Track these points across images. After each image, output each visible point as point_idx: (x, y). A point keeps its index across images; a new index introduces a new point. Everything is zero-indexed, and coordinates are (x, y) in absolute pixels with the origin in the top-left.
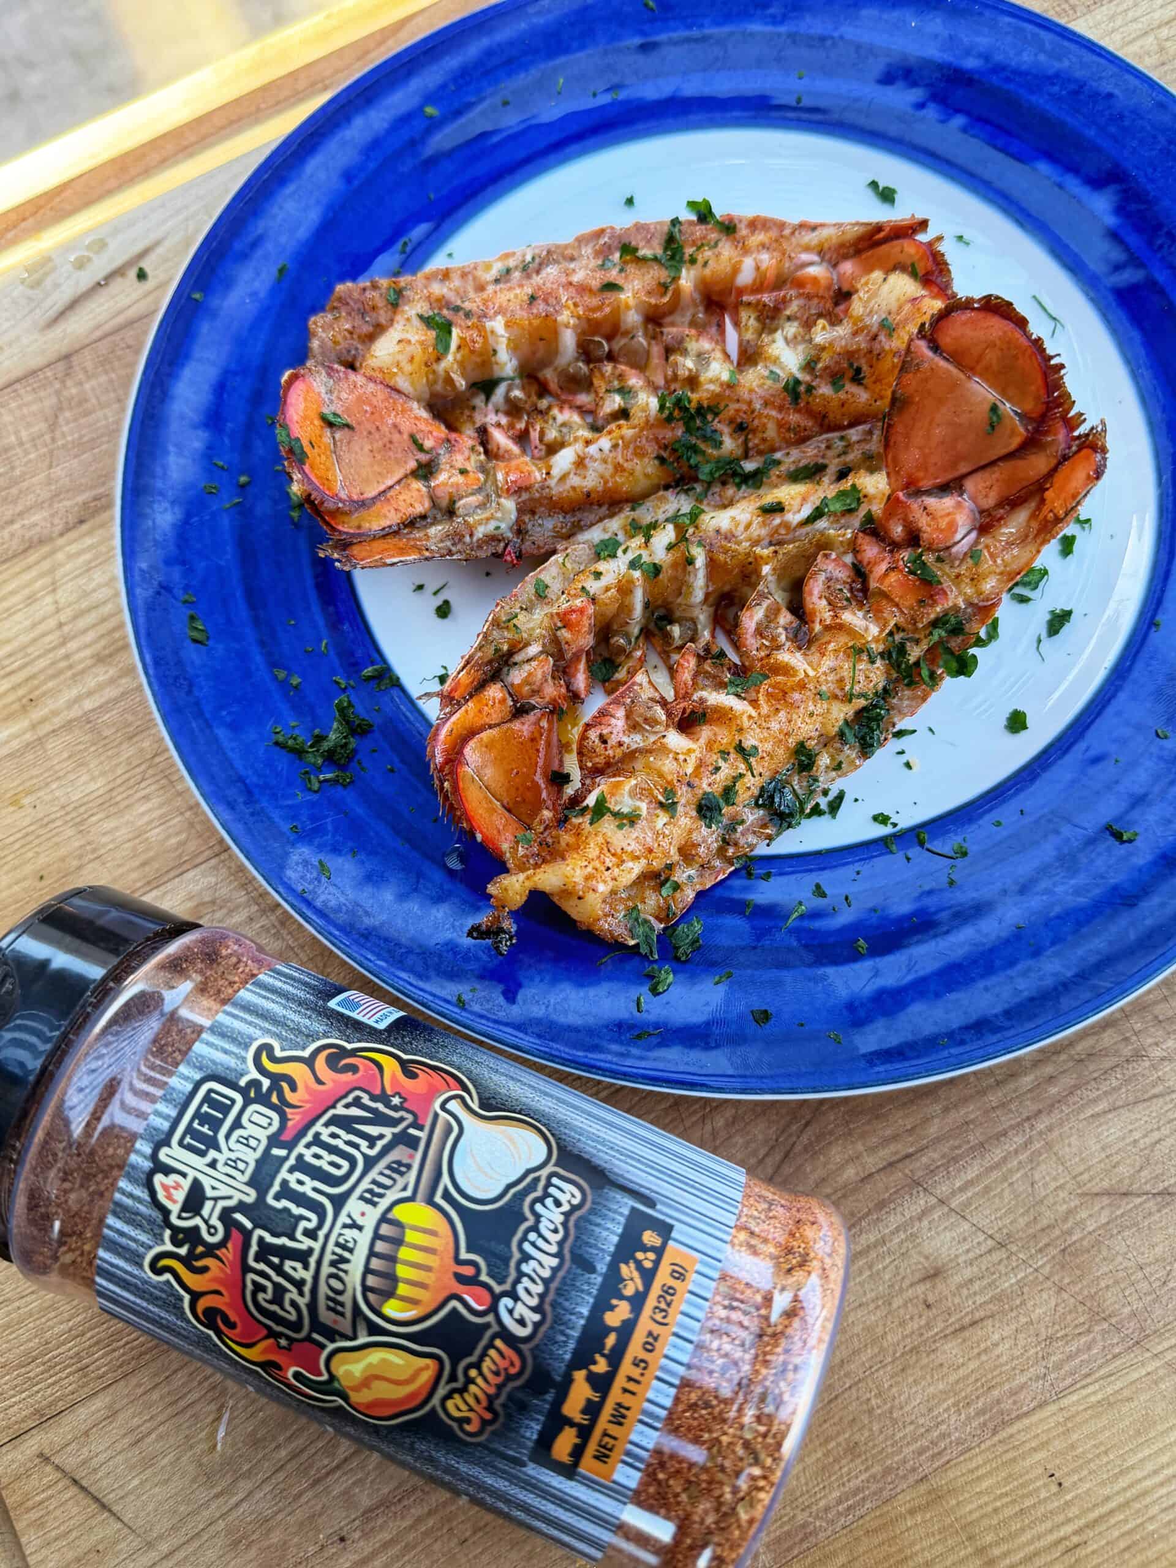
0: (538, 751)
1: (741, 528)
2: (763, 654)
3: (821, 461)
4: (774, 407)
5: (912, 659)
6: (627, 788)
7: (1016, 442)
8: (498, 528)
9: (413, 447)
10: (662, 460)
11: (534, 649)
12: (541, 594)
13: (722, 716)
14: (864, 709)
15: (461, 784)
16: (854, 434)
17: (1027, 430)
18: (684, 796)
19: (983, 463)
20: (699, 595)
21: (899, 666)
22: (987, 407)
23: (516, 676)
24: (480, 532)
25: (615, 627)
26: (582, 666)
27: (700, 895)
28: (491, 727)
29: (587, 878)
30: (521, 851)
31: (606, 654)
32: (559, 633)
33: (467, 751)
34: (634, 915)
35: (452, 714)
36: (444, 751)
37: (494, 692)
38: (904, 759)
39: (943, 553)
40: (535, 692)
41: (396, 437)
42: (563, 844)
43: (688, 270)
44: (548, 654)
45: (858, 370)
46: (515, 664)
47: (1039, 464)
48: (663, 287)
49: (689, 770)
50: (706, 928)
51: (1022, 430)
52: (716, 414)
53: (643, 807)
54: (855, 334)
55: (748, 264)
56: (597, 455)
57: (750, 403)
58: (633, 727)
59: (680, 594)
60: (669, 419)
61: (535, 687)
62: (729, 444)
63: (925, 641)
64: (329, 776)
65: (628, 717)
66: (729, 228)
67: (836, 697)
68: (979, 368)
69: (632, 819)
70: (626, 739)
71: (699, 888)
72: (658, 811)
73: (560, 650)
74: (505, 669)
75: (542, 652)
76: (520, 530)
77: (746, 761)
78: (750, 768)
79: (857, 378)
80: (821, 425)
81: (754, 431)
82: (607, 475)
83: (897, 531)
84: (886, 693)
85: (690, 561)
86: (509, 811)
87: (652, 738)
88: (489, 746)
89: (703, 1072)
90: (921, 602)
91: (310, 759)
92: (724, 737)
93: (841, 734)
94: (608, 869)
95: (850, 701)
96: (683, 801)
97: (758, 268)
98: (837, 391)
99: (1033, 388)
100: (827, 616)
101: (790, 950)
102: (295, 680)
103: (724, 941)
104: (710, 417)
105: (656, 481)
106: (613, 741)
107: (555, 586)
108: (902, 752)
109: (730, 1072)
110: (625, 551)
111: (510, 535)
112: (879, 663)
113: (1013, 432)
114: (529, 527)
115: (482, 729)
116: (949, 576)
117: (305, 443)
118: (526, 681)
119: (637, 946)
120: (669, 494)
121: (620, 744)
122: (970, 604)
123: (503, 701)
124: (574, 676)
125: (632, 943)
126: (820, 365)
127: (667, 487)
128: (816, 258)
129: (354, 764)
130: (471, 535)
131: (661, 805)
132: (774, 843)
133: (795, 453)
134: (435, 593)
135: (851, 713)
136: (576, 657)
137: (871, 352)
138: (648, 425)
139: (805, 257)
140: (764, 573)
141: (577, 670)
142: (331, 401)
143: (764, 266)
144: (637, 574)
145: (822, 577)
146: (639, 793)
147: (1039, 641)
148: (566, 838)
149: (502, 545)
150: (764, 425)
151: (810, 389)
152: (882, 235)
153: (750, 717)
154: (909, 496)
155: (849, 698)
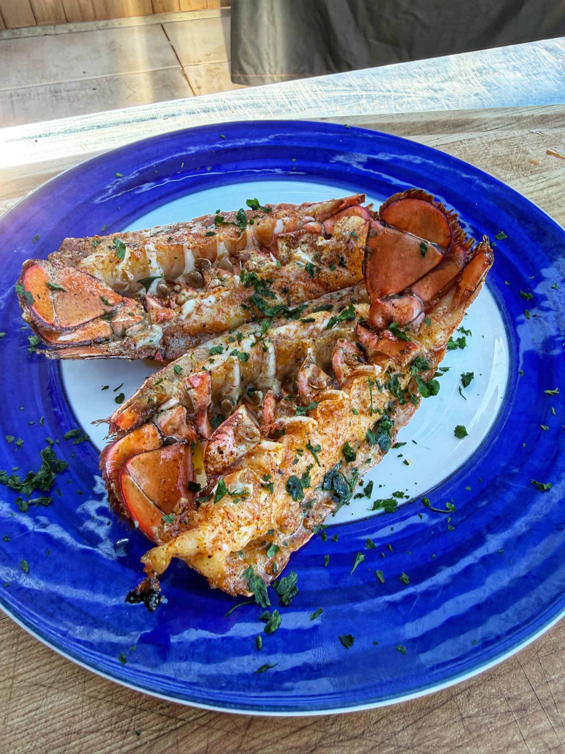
0: (178, 468)
1: (292, 333)
2: (314, 395)
3: (329, 303)
4: (302, 280)
5: (403, 388)
6: (238, 477)
7: (437, 261)
8: (151, 341)
9: (102, 302)
10: (244, 306)
11: (174, 402)
12: (178, 373)
13: (295, 429)
14: (379, 421)
15: (124, 487)
16: (344, 292)
17: (442, 253)
18: (277, 480)
19: (421, 276)
20: (271, 371)
21: (395, 392)
22: (417, 247)
23: (163, 420)
24: (141, 344)
25: (224, 394)
26: (205, 419)
27: (293, 555)
28: (146, 451)
29: (215, 541)
30: (166, 528)
31: (219, 412)
32: (189, 392)
33: (129, 466)
34: (250, 573)
35: (118, 440)
36: (112, 464)
37: (148, 429)
38: (403, 459)
39: (408, 326)
40: (176, 431)
41: (91, 297)
42: (196, 520)
43: (250, 227)
44: (183, 406)
45: (342, 259)
46: (162, 411)
47: (452, 270)
48: (238, 234)
49: (279, 462)
50: (299, 579)
51: (440, 254)
52: (271, 283)
53: (250, 487)
54: (338, 241)
55: (279, 223)
56: (208, 305)
57: (288, 278)
58: (240, 440)
59: (261, 371)
60: (247, 286)
61: (175, 427)
62: (279, 300)
63: (408, 375)
64: (35, 500)
65: (235, 435)
66: (268, 210)
67: (362, 412)
68: (410, 228)
69: (244, 496)
70: (235, 450)
71: (292, 550)
72: (260, 490)
73: (191, 404)
74: (156, 416)
75: (179, 404)
76: (164, 343)
77: (314, 455)
78: (317, 461)
79: (342, 265)
80: (327, 289)
81: (292, 293)
82: (214, 315)
83: (379, 320)
84: (390, 411)
85: (265, 350)
86: (159, 508)
87: (253, 446)
88: (145, 463)
89: (311, 693)
90: (402, 352)
91: (24, 490)
92: (298, 441)
93: (368, 440)
94: (229, 532)
95: (371, 415)
96: (277, 483)
97: (284, 224)
98: (332, 270)
99: (442, 230)
100: (348, 371)
101: (358, 587)
102: (20, 442)
103: (312, 586)
104: (268, 286)
105: (241, 319)
106: (226, 452)
107: (186, 369)
108: (400, 456)
109: (331, 690)
110: (227, 349)
111: (159, 346)
112: (384, 391)
113: (435, 256)
114: (171, 342)
115: (141, 452)
116: (414, 337)
117: (34, 296)
118: (170, 423)
119: (253, 597)
120: (250, 325)
121: (232, 453)
122: (430, 350)
123: (155, 435)
124: (201, 425)
125: (250, 595)
126: (323, 257)
127: (248, 322)
128: (313, 219)
129: (55, 492)
130: (135, 345)
131: (262, 486)
132: (337, 514)
133: (315, 301)
134: (115, 390)
135: (372, 423)
136: (201, 410)
137: (348, 249)
138: (235, 290)
139: (307, 218)
140: (309, 352)
141: (202, 421)
142: (54, 279)
143: (287, 223)
144: (235, 358)
145: (341, 352)
146: (246, 479)
147: (460, 390)
148: (198, 515)
149: (154, 351)
150: (297, 290)
151: (319, 270)
152: (343, 205)
153: (313, 425)
154: (383, 300)
155: (371, 412)
